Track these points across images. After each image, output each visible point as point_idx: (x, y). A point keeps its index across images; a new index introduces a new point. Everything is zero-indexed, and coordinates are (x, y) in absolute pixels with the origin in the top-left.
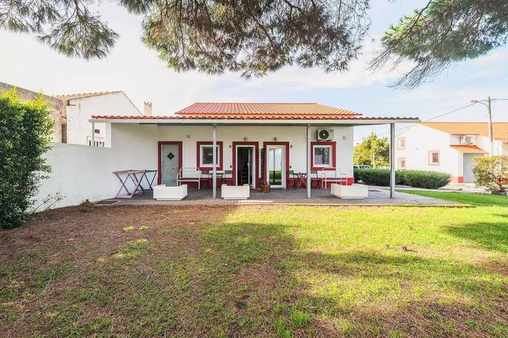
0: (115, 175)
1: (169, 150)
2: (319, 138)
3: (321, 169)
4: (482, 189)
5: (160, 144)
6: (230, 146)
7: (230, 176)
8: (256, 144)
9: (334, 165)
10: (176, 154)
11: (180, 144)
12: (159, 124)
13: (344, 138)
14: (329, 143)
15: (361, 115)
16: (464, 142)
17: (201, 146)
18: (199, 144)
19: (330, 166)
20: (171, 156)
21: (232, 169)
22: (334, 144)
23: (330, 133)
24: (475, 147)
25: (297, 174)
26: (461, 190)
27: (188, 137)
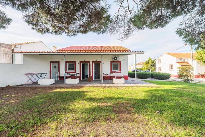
0: (25, 75)
1: (55, 65)
2: (114, 60)
3: (115, 72)
4: (180, 80)
5: (51, 62)
6: (79, 63)
7: (78, 75)
8: (89, 62)
9: (120, 70)
10: (57, 66)
11: (59, 62)
12: (50, 55)
13: (124, 60)
14: (118, 62)
15: (131, 50)
16: (182, 61)
17: (67, 63)
18: (66, 62)
19: (119, 71)
20: (55, 67)
21: (79, 72)
22: (120, 62)
23: (118, 58)
24: (187, 63)
25: (105, 74)
26: (175, 80)
27: (62, 59)
